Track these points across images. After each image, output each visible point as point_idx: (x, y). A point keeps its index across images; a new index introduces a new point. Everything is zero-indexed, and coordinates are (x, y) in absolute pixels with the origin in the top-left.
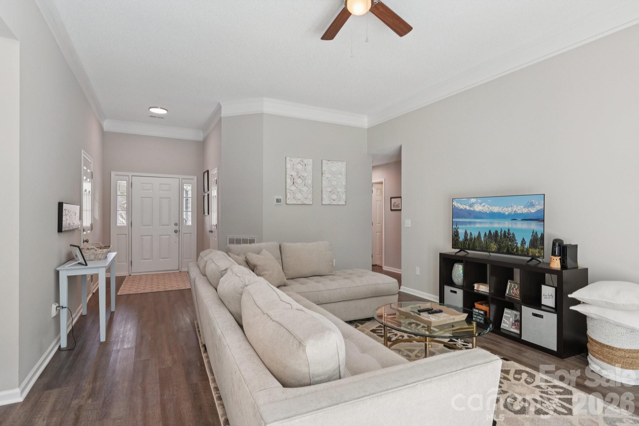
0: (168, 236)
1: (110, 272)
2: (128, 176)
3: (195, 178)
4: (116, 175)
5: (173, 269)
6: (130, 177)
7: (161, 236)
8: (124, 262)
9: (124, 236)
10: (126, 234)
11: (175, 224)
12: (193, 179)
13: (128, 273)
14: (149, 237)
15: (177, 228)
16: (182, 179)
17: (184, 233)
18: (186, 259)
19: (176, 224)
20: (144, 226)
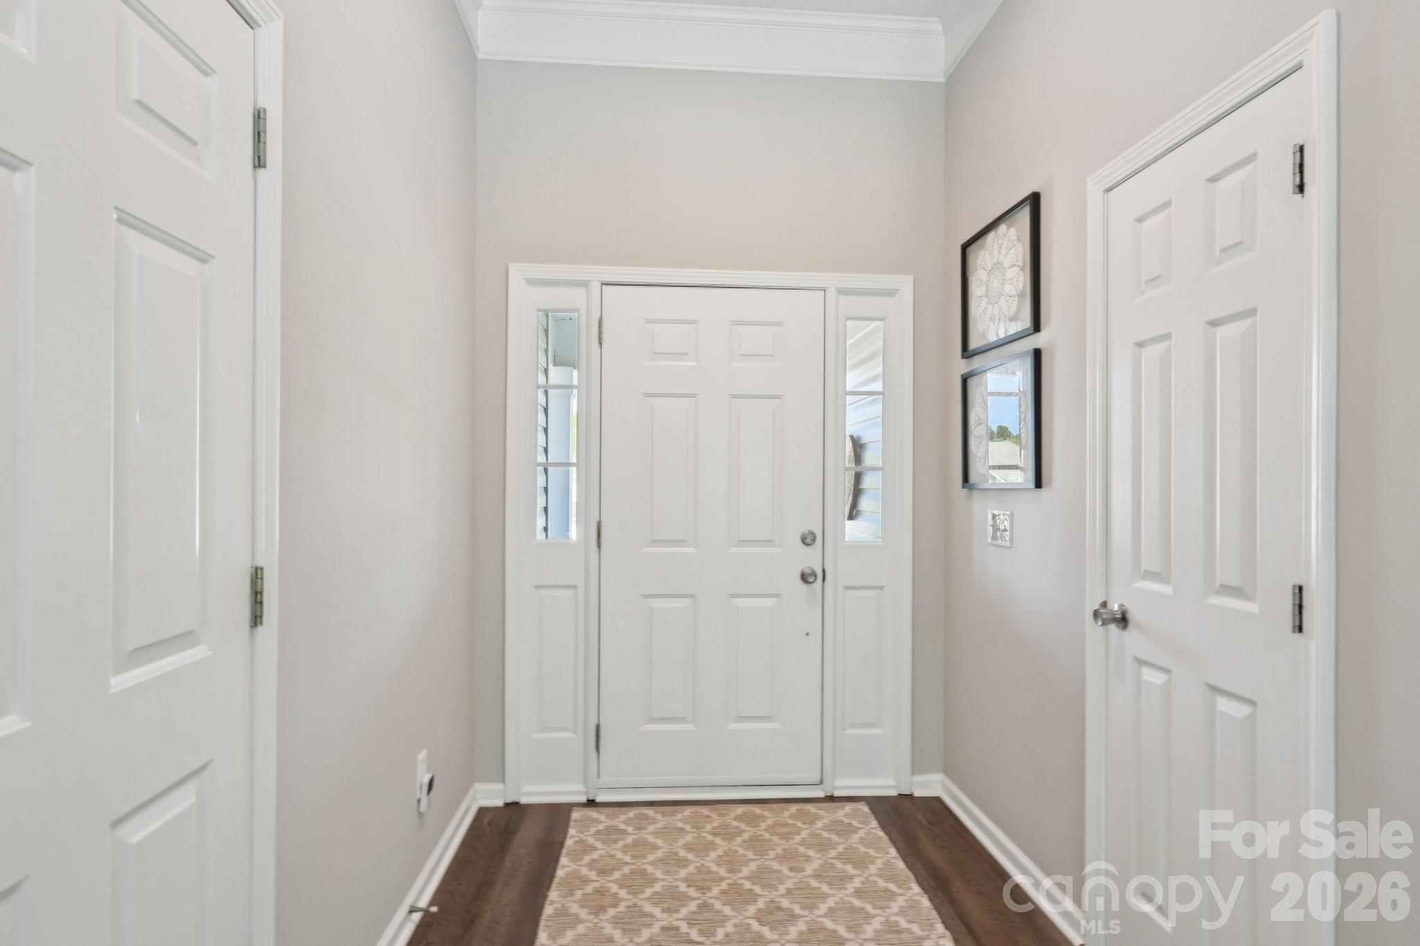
0: (769, 602)
1: (503, 781)
2: (585, 284)
3: (905, 285)
4: (532, 282)
5: (792, 778)
6: (596, 286)
7: (736, 600)
8: (566, 729)
9: (569, 592)
10: (575, 587)
11: (803, 540)
12: (890, 293)
13: (581, 787)
14: (683, 603)
15: (810, 558)
16: (842, 292)
17: (846, 588)
18: (854, 726)
19: (808, 540)
20: (655, 542)
